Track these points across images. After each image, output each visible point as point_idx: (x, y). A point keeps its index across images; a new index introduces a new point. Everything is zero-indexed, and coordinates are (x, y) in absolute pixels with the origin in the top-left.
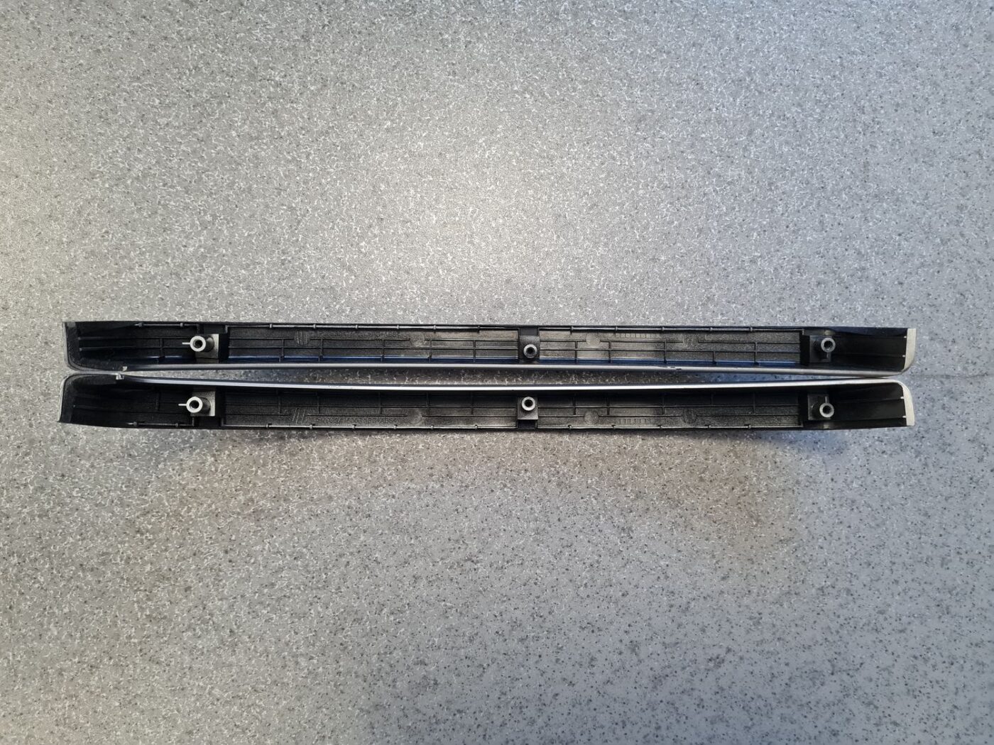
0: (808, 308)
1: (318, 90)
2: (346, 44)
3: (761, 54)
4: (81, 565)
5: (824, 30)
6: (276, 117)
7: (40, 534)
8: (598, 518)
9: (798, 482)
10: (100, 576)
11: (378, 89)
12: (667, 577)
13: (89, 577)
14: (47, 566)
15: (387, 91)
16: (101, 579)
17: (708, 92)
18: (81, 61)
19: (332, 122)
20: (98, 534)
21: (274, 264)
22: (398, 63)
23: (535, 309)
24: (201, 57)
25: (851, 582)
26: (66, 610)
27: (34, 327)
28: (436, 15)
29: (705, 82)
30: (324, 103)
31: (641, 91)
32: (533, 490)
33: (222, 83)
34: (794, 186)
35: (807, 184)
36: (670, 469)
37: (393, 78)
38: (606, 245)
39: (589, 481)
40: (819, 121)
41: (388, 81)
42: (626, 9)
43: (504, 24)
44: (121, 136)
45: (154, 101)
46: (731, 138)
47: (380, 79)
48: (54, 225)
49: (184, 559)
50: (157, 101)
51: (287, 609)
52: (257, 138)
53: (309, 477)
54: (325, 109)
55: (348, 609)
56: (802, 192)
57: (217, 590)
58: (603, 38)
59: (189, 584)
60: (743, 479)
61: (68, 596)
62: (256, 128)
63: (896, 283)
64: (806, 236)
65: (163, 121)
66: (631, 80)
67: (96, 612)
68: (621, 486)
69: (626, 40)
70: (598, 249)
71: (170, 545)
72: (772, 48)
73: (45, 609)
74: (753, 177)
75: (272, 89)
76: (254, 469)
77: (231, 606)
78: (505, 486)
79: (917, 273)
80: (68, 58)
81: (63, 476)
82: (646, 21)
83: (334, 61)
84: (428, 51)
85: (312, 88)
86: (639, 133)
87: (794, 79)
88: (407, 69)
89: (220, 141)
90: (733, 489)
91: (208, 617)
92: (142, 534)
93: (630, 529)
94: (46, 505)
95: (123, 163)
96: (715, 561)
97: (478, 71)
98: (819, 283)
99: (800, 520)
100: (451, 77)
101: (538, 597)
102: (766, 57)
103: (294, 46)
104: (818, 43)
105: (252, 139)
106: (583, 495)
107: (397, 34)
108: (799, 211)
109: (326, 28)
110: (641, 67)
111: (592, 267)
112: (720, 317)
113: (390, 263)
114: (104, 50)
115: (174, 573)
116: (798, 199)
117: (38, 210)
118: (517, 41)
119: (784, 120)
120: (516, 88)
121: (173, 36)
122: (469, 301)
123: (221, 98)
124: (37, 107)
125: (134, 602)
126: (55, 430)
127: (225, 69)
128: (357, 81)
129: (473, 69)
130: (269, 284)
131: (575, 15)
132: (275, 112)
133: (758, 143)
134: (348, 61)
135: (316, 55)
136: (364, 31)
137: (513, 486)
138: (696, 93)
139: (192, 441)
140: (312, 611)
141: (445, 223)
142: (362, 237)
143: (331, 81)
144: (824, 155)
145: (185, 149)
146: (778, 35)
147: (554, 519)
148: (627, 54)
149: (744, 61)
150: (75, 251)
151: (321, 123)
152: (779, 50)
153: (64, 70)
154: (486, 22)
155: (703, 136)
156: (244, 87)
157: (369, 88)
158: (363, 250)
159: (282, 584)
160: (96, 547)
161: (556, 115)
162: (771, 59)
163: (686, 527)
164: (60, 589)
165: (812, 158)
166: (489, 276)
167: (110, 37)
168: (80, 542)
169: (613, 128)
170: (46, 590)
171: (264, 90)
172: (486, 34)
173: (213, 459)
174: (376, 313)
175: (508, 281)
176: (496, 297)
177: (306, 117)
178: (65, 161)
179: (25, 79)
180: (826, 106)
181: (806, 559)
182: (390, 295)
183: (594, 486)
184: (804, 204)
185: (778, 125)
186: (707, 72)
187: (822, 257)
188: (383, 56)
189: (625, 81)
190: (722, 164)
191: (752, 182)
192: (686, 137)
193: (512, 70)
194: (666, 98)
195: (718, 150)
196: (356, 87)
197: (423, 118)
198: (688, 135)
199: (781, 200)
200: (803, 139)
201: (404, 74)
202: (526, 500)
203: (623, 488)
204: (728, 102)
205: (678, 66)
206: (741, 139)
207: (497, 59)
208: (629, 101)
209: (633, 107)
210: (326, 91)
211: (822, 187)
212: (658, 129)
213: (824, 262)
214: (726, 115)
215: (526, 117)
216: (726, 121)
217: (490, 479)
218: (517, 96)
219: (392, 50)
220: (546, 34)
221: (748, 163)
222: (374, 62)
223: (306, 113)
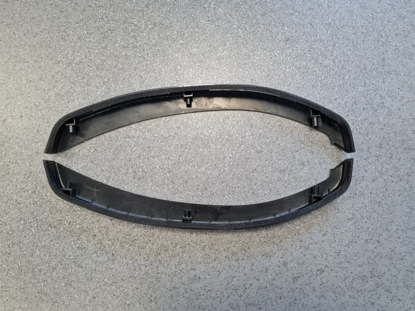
0: (359, 120)
1: (152, 28)
3: (338, 13)
4: (50, 225)
5: (365, 3)
6: (135, 38)
7: (33, 211)
9: (356, 194)
10: (58, 230)
11: (177, 27)
12: (299, 234)
13: (53, 230)
14: (36, 225)
15: (181, 28)
16: (58, 231)
18: (55, 16)
19: (158, 40)
20: (57, 212)
22: (186, 16)
23: (242, 119)
24: (104, 14)
25: (379, 237)
26: (43, 244)
27: (33, 125)
29: (314, 25)
30: (154, 33)
31: (288, 28)
33: (112, 25)
34: (353, 68)
35: (358, 67)
36: (300, 187)
40: (363, 41)
41: (181, 24)
44: (71, 46)
45: (84, 32)
46: (326, 48)
47: (178, 23)
48: (42, 83)
49: (93, 223)
50: (86, 32)
51: (136, 245)
52: (127, 47)
53: (147, 189)
54: (155, 35)
55: (162, 245)
56: (356, 71)
57: (107, 236)
59: (95, 233)
61: (44, 238)
62: (126, 43)
63: (397, 109)
64: (358, 89)
65: (88, 40)
67: (56, 245)
71: (87, 217)
72: (343, 11)
73: (34, 243)
74: (335, 64)
75: (133, 27)
76: (123, 185)
77: (113, 244)
78: (229, 194)
79: (406, 105)
80: (50, 14)
81: (43, 187)
83: (159, 16)
84: (198, 12)
85: (150, 27)
86: (287, 46)
87: (352, 23)
88: (189, 19)
89: (111, 48)
91: (103, 248)
92: (76, 212)
94: (36, 199)
95: (71, 57)
96: (320, 227)
97: (219, 20)
98: (364, 109)
99: (357, 210)
101: (243, 242)
102: (341, 14)
103: (143, 10)
104: (362, 8)
105: (124, 47)
107: (185, 5)
108: (355, 79)
109: (156, 2)
110: (287, 18)
114: (64, 11)
115: (89, 229)
116: (355, 73)
117: (36, 76)
119: (348, 40)
120: (235, 27)
121: (93, 5)
123: (112, 30)
124: (37, 34)
125: (72, 241)
126: (41, 168)
127: (114, 19)
128: (168, 24)
129: (217, 19)
132: (134, 36)
133: (337, 50)
134: (165, 16)
135: (151, 13)
136: (172, 3)
138: (311, 29)
139: (97, 173)
140: (147, 246)
143: (158, 24)
144: (366, 55)
145: (97, 51)
146: (345, 5)
149: (331, 16)
150: (51, 93)
151: (153, 41)
152: (346, 11)
153: (48, 19)
155: (314, 47)
156: (122, 26)
157: (173, 27)
159: (134, 234)
160: (56, 217)
161: (251, 38)
162: (342, 15)
164: (41, 235)
165: (360, 56)
167: (67, 6)
168: (50, 215)
169: (276, 43)
170: (35, 235)
171: (130, 27)
173: (106, 181)
174: (175, 120)
177: (147, 38)
178: (47, 56)
179: (32, 23)
180: (366, 34)
181: (360, 227)
183: (267, 195)
184: (357, 76)
185: (346, 42)
186: (315, 20)
187: (365, 98)
188: (179, 14)
189: (281, 24)
190: (322, 58)
191: (335, 66)
192: (306, 47)
193: (233, 19)
194: (298, 31)
195: (320, 52)
196: (168, 26)
197: (196, 39)
198: (307, 46)
199: (347, 74)
200: (357, 48)
201: (188, 21)
202: (238, 200)
203: (280, 195)
204: (324, 33)
205: (303, 18)
206: (330, 48)
207: (227, 15)
208: (283, 32)
209: (284, 35)
210: (155, 28)
211: (365, 69)
212: (295, 44)
213: (366, 100)
214: (324, 38)
215: (239, 39)
216: (324, 41)
217: (223, 191)
218: (235, 30)
219: (183, 11)
220: (247, 5)
221: (333, 58)
222: (175, 16)
223: (147, 37)
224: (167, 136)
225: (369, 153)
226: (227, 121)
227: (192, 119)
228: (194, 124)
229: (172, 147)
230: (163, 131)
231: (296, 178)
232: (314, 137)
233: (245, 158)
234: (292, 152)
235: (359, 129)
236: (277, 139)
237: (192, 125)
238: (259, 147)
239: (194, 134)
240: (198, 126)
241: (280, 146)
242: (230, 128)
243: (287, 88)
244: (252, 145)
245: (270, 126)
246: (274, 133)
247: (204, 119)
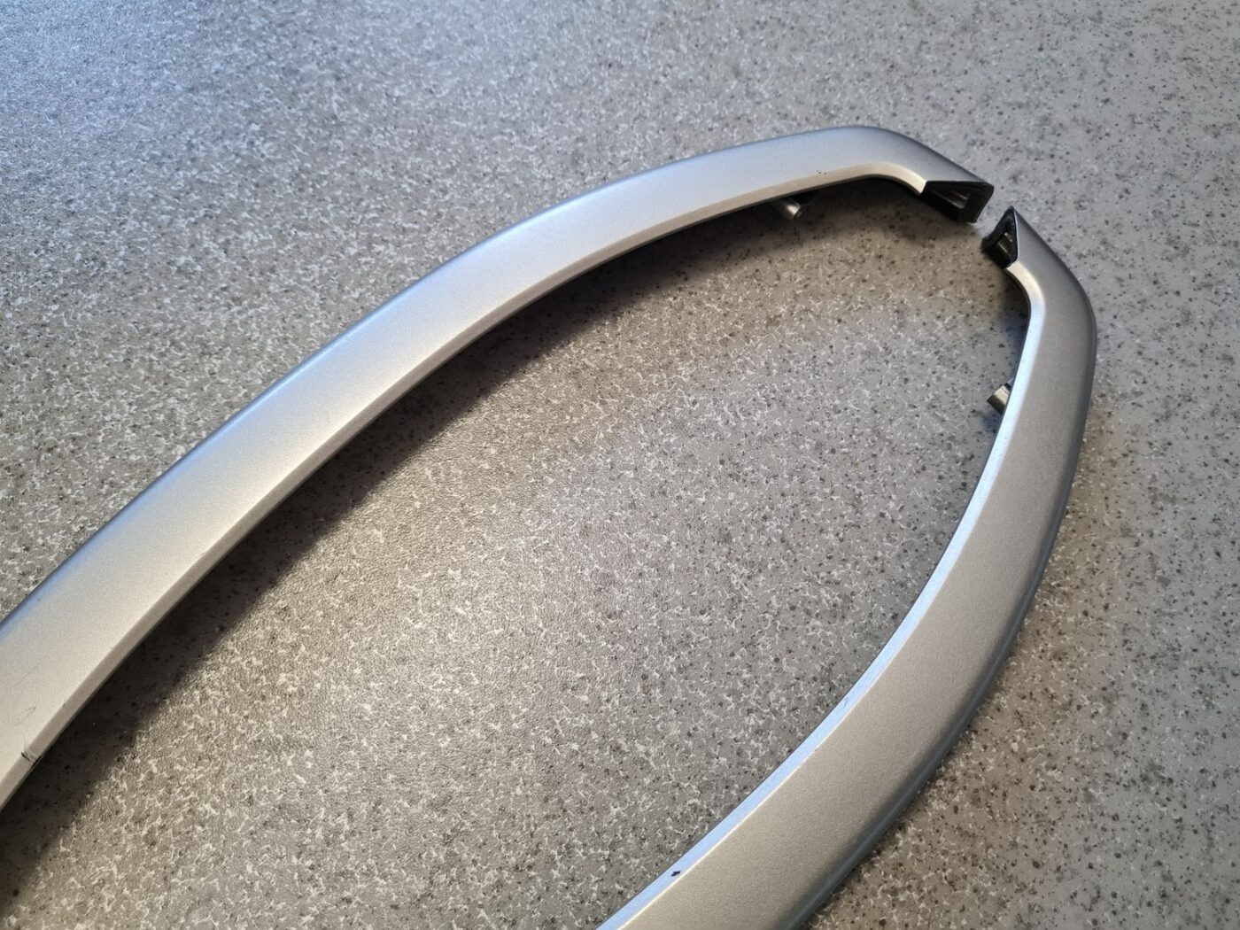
2: (16, 388)
8: (1089, 798)
17: (633, 65)
21: (136, 857)
28: (143, 243)
32: (944, 853)
37: (135, 380)
38: (684, 356)
39: (1015, 746)
42: (427, 48)
43: (262, 182)
58: (427, 102)
60: (1214, 527)
66: (514, 123)
68: (1065, 707)
70: (678, 373)
82: (468, 43)
90: (1218, 554)
93: (1153, 767)
100: (235, 309)
106: (1027, 781)
111: (694, 403)
112: (940, 324)
113: (357, 671)
122: (549, 618)
130: (151, 905)
131: (362, 102)
137: (906, 878)
141: (402, 527)
142: (271, 670)
147: (1026, 872)
148: (479, 98)
154: (231, 199)
158: (291, 689)
163: (1223, 680)
166: (547, 547)
172: (245, 215)
175: (586, 531)
176: (587, 572)
182: (401, 727)
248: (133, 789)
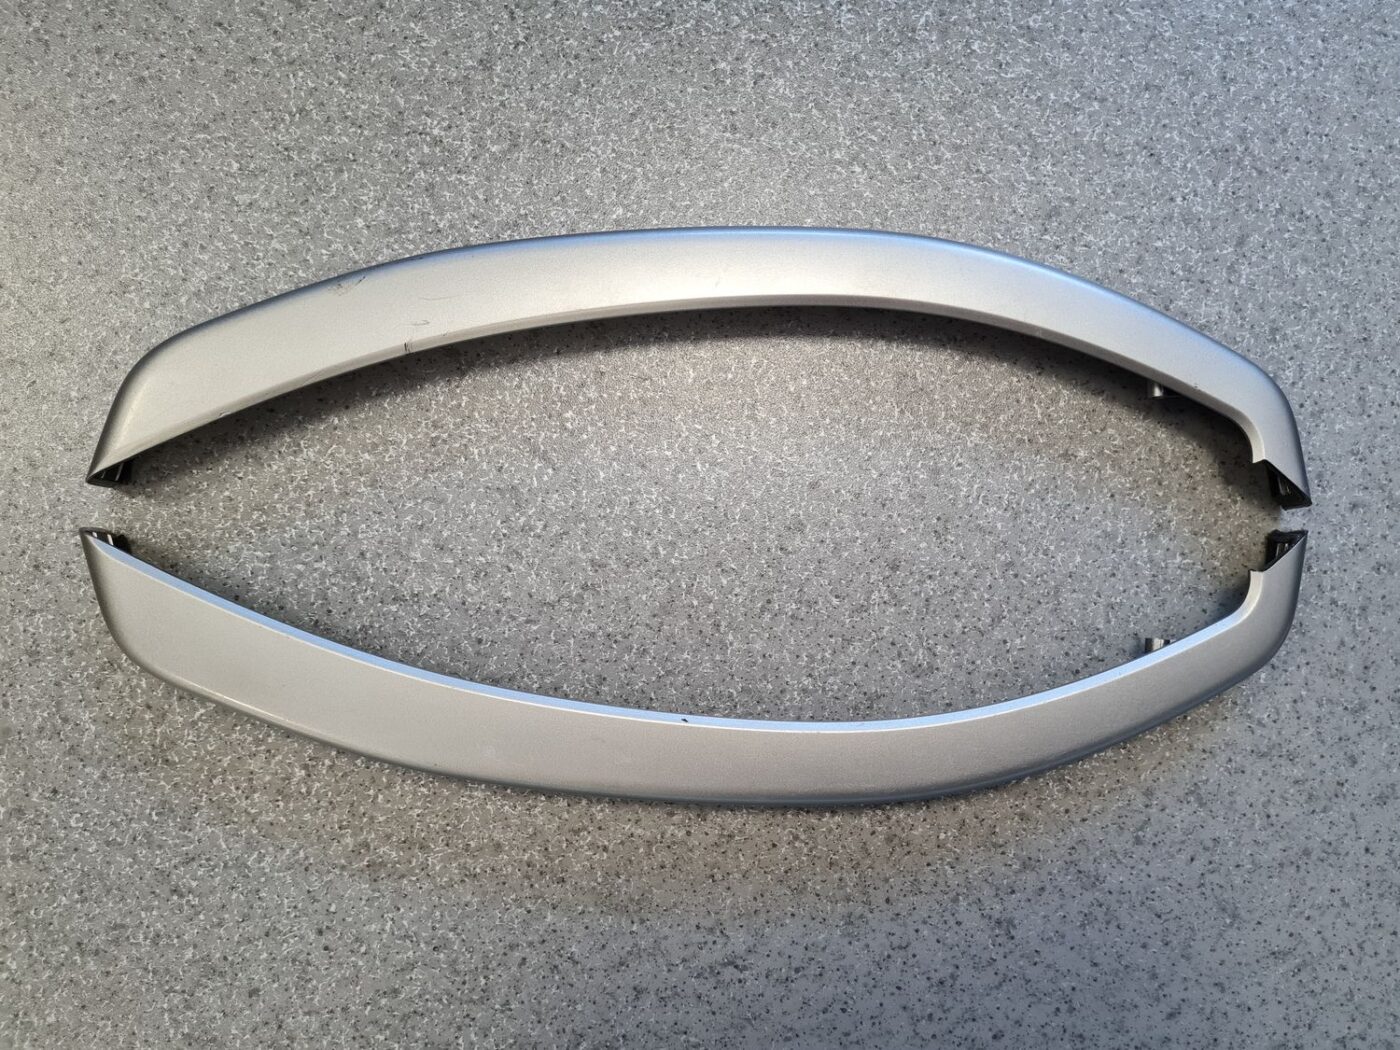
0: (1333, 549)
1: (504, 153)
2: (554, 76)
3: (1264, 106)
4: (79, 944)
5: (1375, 68)
6: (431, 196)
7: (13, 888)
8: (955, 900)
9: (1307, 853)
10: (110, 964)
11: (604, 152)
12: (1072, 1010)
13: (92, 966)
14: (23, 943)
15: (619, 156)
16: (111, 969)
17: (1169, 169)
18: (114, 96)
20: (108, 891)
21: (420, 445)
22: (640, 109)
23: (858, 534)
24: (311, 92)
25: (1393, 1030)
26: (51, 1019)
27: (17, 539)
28: (707, 29)
29: (1164, 153)
30: (512, 174)
31: (1054, 165)
32: (843, 847)
33: (343, 137)
34: (1315, 335)
35: (1338, 332)
36: (1084, 820)
37: (629, 134)
38: (984, 427)
39: (942, 836)
40: (1362, 224)
41: (621, 140)
42: (1031, 23)
43: (821, 46)
44: (174, 222)
45: (230, 165)
46: (1207, 249)
47: (608, 135)
48: (58, 370)
49: (250, 941)
50: (236, 166)
51: (418, 1034)
52: (398, 231)
53: (464, 810)
54: (513, 184)
55: (520, 1040)
56: (1329, 346)
57: (302, 996)
58: (990, 73)
59: (256, 984)
60: (1210, 844)
61: (56, 995)
62: (397, 214)
64: (1333, 423)
65: (243, 199)
66: (1037, 145)
67: (101, 1024)
68: (995, 845)
69: (1030, 77)
70: (969, 435)
71: (227, 916)
72: (1283, 97)
73: (16, 1016)
74: (1243, 318)
75: (426, 150)
76: (371, 792)
77: (325, 1026)
78: (796, 838)
80: (93, 89)
81: (55, 792)
82: (1066, 45)
83: (531, 104)
84: (690, 90)
85: (493, 150)
86: (1047, 237)
87: (1320, 149)
88: (654, 119)
89: (337, 236)
90: (1192, 860)
91: (286, 1042)
92: (181, 896)
93: (1010, 922)
94: (25, 840)
95: (176, 268)
96: (1156, 985)
98: (1354, 506)
99: (1308, 918)
100: (728, 135)
101: (847, 1034)
102: (1273, 112)
103: (466, 77)
104: (1364, 88)
105: (389, 232)
106: (929, 858)
107: (638, 60)
108: (1322, 380)
109: (521, 48)
110: (1054, 124)
111: (959, 465)
112: (1179, 559)
113: (613, 449)
114: (151, 77)
115: (232, 964)
116: (1322, 357)
117: (33, 343)
118: (842, 75)
119: (1300, 220)
120: (838, 156)
121: (266, 56)
122: (745, 518)
123: (338, 161)
124: (39, 171)
125: (163, 1010)
126: (45, 715)
127: (349, 113)
128: (569, 139)
129: (765, 121)
130: (409, 478)
131: (944, 33)
132: (430, 189)
133: (1254, 259)
134: (555, 104)
135: (501, 94)
136: (585, 54)
137: (810, 838)
138: (1148, 170)
139: (270, 740)
140: (460, 1041)
141: (708, 382)
142: (567, 403)
143: (526, 137)
144: (1370, 283)
145: (278, 246)
146: (1294, 73)
147: (878, 898)
148: (1030, 102)
149: (1233, 118)
150: (92, 414)
151: (507, 209)
152: (1295, 99)
153: (85, 109)
154: (790, 41)
155: (1159, 244)
156: (380, 145)
157: (588, 150)
158: (568, 425)
159: (412, 991)
160: (104, 915)
161: (904, 203)
162: (1280, 115)
163: (1108, 923)
164: (42, 982)
165: (1347, 287)
166: (782, 475)
167: (162, 56)
168: (79, 906)
169: (1002, 228)
170: (20, 983)
171: (413, 150)
172: (790, 63)
173: (303, 772)
175: (814, 486)
176: (792, 511)
177: (481, 197)
178: (80, 263)
179: (21, 125)
180: (1376, 198)
181: (1317, 988)
182: (611, 504)
183: (949, 845)
184: (1332, 367)
185: (1291, 228)
186: (1168, 135)
187: (1361, 460)
188: (614, 97)
189: (1026, 147)
190: (1190, 294)
191: (1242, 326)
192: (1128, 245)
193: (833, 125)
194: (1095, 178)
195: (1183, 269)
196: (567, 148)
197: (678, 204)
198: (1132, 243)
199: (1291, 358)
200: (1334, 254)
201: (648, 128)
202: (831, 864)
203: (1000, 850)
204: (1203, 187)
205: (1119, 123)
206: (1225, 252)
207: (807, 105)
208: (1032, 182)
209: (1038, 192)
210: (516, 155)
211: (1365, 339)
212: (1080, 230)
213: (1365, 470)
214: (1200, 209)
215: (853, 205)
216: (1199, 220)
217: (771, 825)
218: (839, 169)
219: (631, 87)
220: (892, 65)
221: (1236, 293)
222: (598, 107)
223: (482, 190)
224: (552, 597)
225: (1367, 685)
226: (797, 541)
227: (655, 531)
228: (660, 549)
229: (572, 641)
230: (534, 576)
231: (1069, 781)
232: (1146, 615)
233: (865, 694)
234: (1055, 674)
235: (1333, 588)
236: (997, 619)
237: (656, 554)
238: (921, 651)
239: (661, 591)
240: (676, 559)
241: (1008, 651)
242: (806, 570)
243: (1042, 414)
244: (893, 644)
245: (970, 569)
246: (986, 596)
247: (703, 530)
248: (444, 405)
